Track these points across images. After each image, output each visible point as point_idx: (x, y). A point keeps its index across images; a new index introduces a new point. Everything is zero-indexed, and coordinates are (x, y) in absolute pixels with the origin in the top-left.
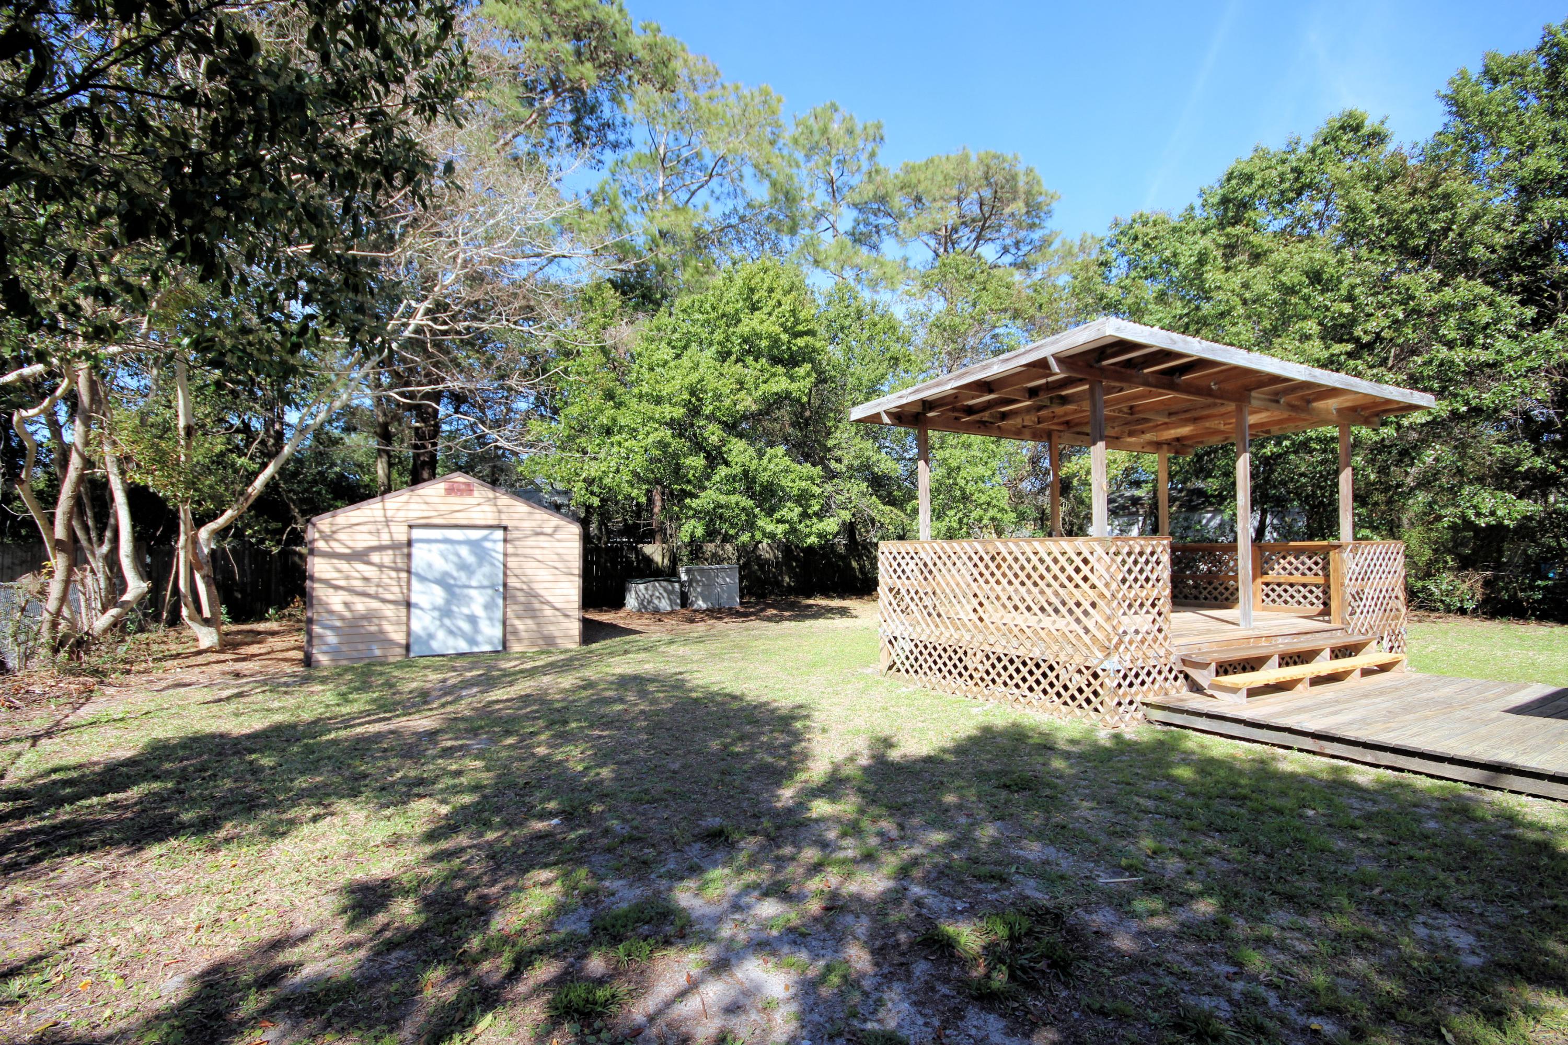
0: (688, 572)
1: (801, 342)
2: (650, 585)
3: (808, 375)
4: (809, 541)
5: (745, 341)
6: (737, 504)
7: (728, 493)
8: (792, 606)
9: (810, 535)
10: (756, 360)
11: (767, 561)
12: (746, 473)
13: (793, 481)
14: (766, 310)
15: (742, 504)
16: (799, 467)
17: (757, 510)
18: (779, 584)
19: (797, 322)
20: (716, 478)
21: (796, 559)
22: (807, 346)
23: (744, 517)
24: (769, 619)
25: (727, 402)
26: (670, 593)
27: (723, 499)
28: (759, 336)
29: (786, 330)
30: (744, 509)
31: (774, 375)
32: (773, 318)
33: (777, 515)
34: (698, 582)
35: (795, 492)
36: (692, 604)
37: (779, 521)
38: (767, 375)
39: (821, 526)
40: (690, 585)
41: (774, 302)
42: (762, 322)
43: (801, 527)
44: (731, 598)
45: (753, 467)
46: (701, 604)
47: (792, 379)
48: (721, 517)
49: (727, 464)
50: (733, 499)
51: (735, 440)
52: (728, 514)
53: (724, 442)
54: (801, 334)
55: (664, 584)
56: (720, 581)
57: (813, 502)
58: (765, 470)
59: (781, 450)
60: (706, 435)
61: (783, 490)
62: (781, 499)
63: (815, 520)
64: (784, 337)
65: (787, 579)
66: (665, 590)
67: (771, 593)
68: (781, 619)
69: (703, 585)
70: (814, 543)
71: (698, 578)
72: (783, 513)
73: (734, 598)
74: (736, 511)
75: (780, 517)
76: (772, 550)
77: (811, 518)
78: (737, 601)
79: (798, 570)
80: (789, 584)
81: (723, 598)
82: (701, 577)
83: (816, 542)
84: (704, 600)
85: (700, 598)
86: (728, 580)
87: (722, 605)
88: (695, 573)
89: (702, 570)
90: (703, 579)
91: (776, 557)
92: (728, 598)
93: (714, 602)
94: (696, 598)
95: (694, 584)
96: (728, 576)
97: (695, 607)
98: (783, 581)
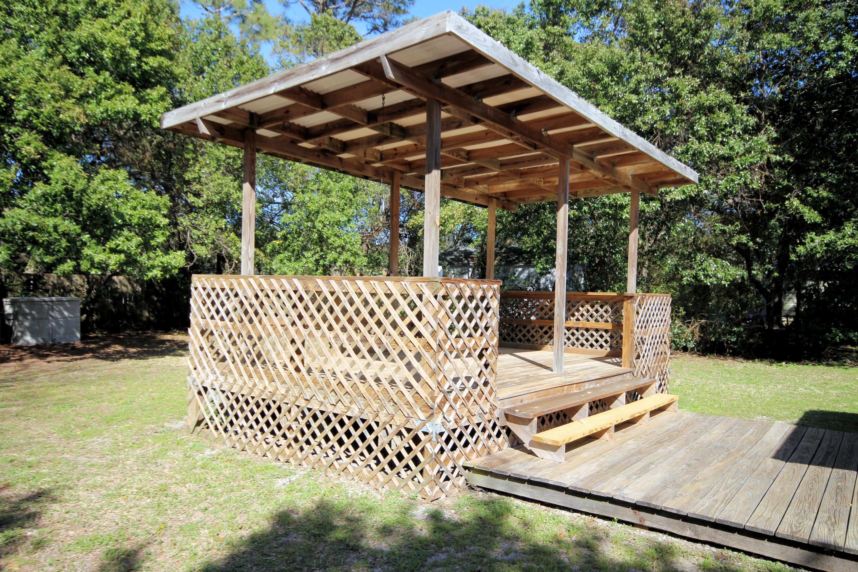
0: (13, 303)
1: (153, 62)
3: (162, 98)
4: (150, 274)
5: (85, 48)
6: (55, 228)
7: (46, 215)
9: (153, 267)
10: (97, 72)
12: (68, 192)
13: (135, 209)
14: (113, 19)
15: (61, 230)
16: (141, 194)
17: (86, 237)
18: (136, 318)
19: (149, 37)
20: (31, 195)
22: (160, 67)
23: (64, 243)
25: (47, 109)
27: (35, 220)
28: (102, 46)
29: (134, 45)
30: (64, 234)
31: (120, 92)
32: (120, 29)
33: (111, 244)
34: (25, 315)
35: (135, 221)
36: (16, 340)
37: (113, 251)
38: (111, 92)
39: (166, 259)
40: (16, 318)
41: (123, 13)
42: (104, 29)
43: (143, 259)
44: (69, 333)
45: (79, 187)
46: (29, 339)
47: (142, 101)
48: (34, 242)
49: (47, 181)
50: (50, 222)
51: (58, 155)
52: (42, 238)
53: (43, 157)
54: (154, 53)
56: (56, 314)
57: (157, 233)
58: (95, 192)
59: (122, 174)
60: (18, 144)
61: (121, 216)
62: (120, 227)
63: (159, 252)
64: (134, 53)
65: (147, 314)
67: (126, 327)
69: (33, 318)
70: (156, 276)
71: (27, 311)
72: (118, 242)
73: (73, 334)
74: (55, 235)
75: (114, 247)
76: (130, 283)
77: (155, 250)
78: (77, 337)
79: (158, 304)
80: (148, 318)
81: (59, 333)
82: (31, 309)
83: (159, 275)
84: (33, 336)
85: (28, 333)
86: (66, 313)
87: (57, 341)
88: (23, 306)
89: (34, 302)
90: (34, 312)
91: (134, 291)
92: (66, 333)
93: (46, 337)
94: (23, 333)
95: (20, 318)
96: (67, 309)
97: (20, 343)
98: (142, 315)
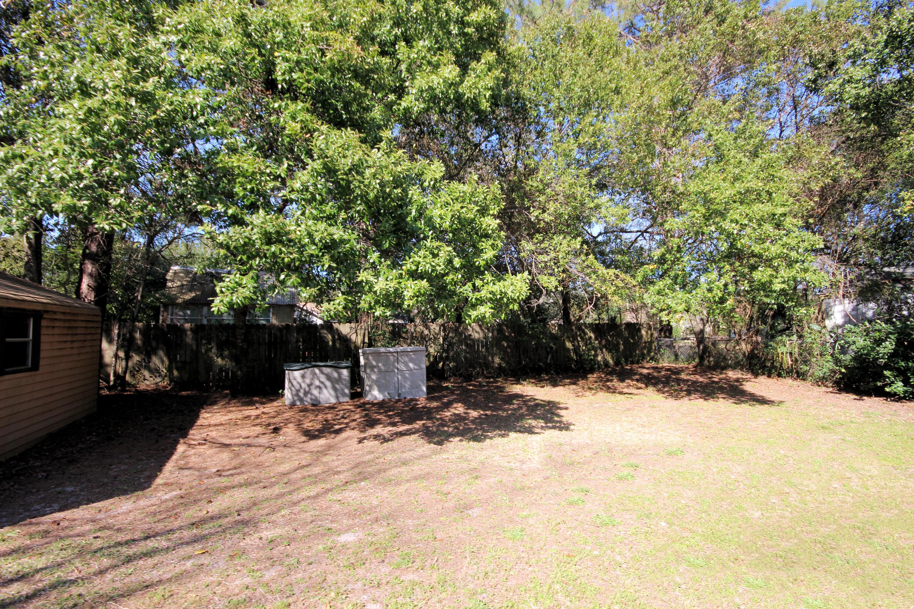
0: (363, 355)
2: (308, 372)
26: (334, 382)
36: (366, 394)
40: (365, 371)
44: (415, 386)
46: (376, 394)
55: (327, 370)
56: (402, 367)
65: (497, 360)
66: (329, 378)
69: (380, 371)
71: (374, 363)
73: (419, 387)
76: (482, 330)
78: (423, 391)
79: (509, 350)
80: (500, 365)
81: (405, 387)
82: (377, 362)
84: (380, 391)
85: (375, 387)
86: (411, 365)
88: (370, 358)
89: (379, 353)
90: (380, 365)
91: (486, 337)
92: (412, 387)
93: (392, 391)
94: (370, 387)
95: (368, 371)
96: (411, 360)
97: (369, 398)
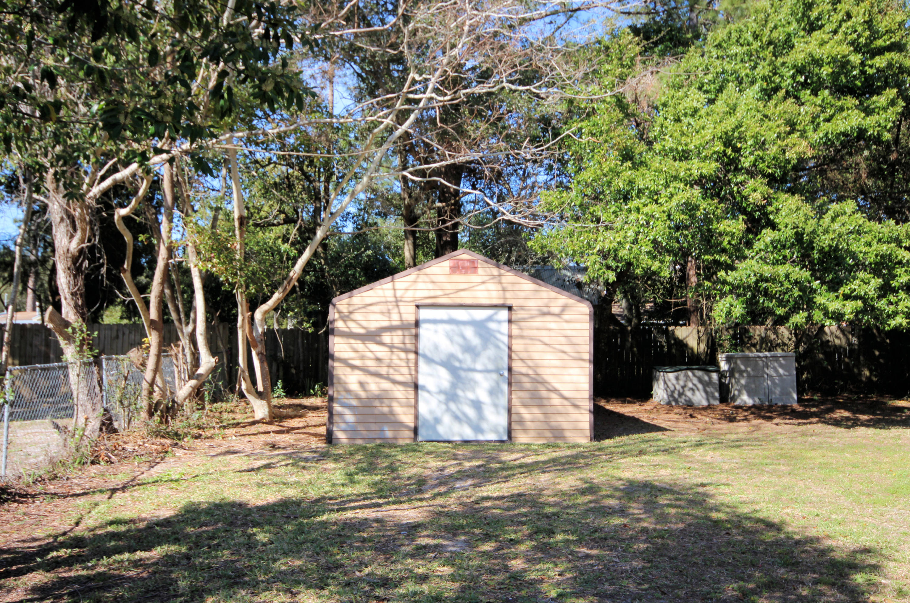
0: (729, 360)
1: (880, 62)
2: (682, 374)
3: (893, 103)
4: (893, 323)
5: (800, 70)
6: (787, 276)
7: (776, 263)
8: (871, 408)
9: (896, 313)
10: (815, 93)
11: (837, 348)
12: (799, 236)
13: (869, 245)
14: (828, 28)
15: (793, 277)
16: (875, 226)
17: (816, 284)
18: (856, 378)
19: (875, 35)
20: (758, 245)
21: (881, 346)
22: (890, 65)
23: (796, 293)
24: (837, 423)
25: (773, 150)
26: (705, 384)
27: (767, 270)
28: (818, 62)
29: (858, 49)
30: (796, 282)
31: (841, 109)
32: (839, 36)
33: (845, 289)
34: (741, 372)
35: (871, 258)
36: (734, 399)
37: (846, 297)
38: (830, 111)
40: (732, 375)
41: (840, 16)
42: (823, 43)
43: (882, 304)
44: (785, 393)
45: (809, 229)
46: (746, 399)
47: (868, 112)
48: (766, 293)
49: (774, 226)
50: (782, 270)
51: (783, 196)
52: (775, 288)
53: (769, 200)
54: (881, 51)
55: (699, 373)
56: (771, 372)
57: (899, 271)
58: (826, 231)
59: (850, 206)
60: (745, 193)
61: (853, 256)
62: (850, 270)
63: (902, 295)
64: (856, 59)
65: (867, 373)
66: (700, 380)
67: (843, 389)
68: (855, 423)
69: (749, 376)
70: (901, 325)
71: (743, 367)
72: (853, 287)
73: (789, 394)
74: (787, 285)
75: (849, 292)
76: (844, 334)
77: (897, 292)
78: (793, 398)
79: (882, 361)
80: (869, 378)
81: (775, 393)
82: (746, 367)
83: (904, 324)
84: (750, 395)
85: (744, 392)
86: (781, 371)
87: (774, 402)
88: (739, 362)
89: (748, 358)
90: (749, 369)
91: (850, 344)
92: (782, 393)
93: (762, 397)
94: (740, 391)
95: (737, 375)
96: (781, 366)
97: (738, 402)
98: (860, 374)
